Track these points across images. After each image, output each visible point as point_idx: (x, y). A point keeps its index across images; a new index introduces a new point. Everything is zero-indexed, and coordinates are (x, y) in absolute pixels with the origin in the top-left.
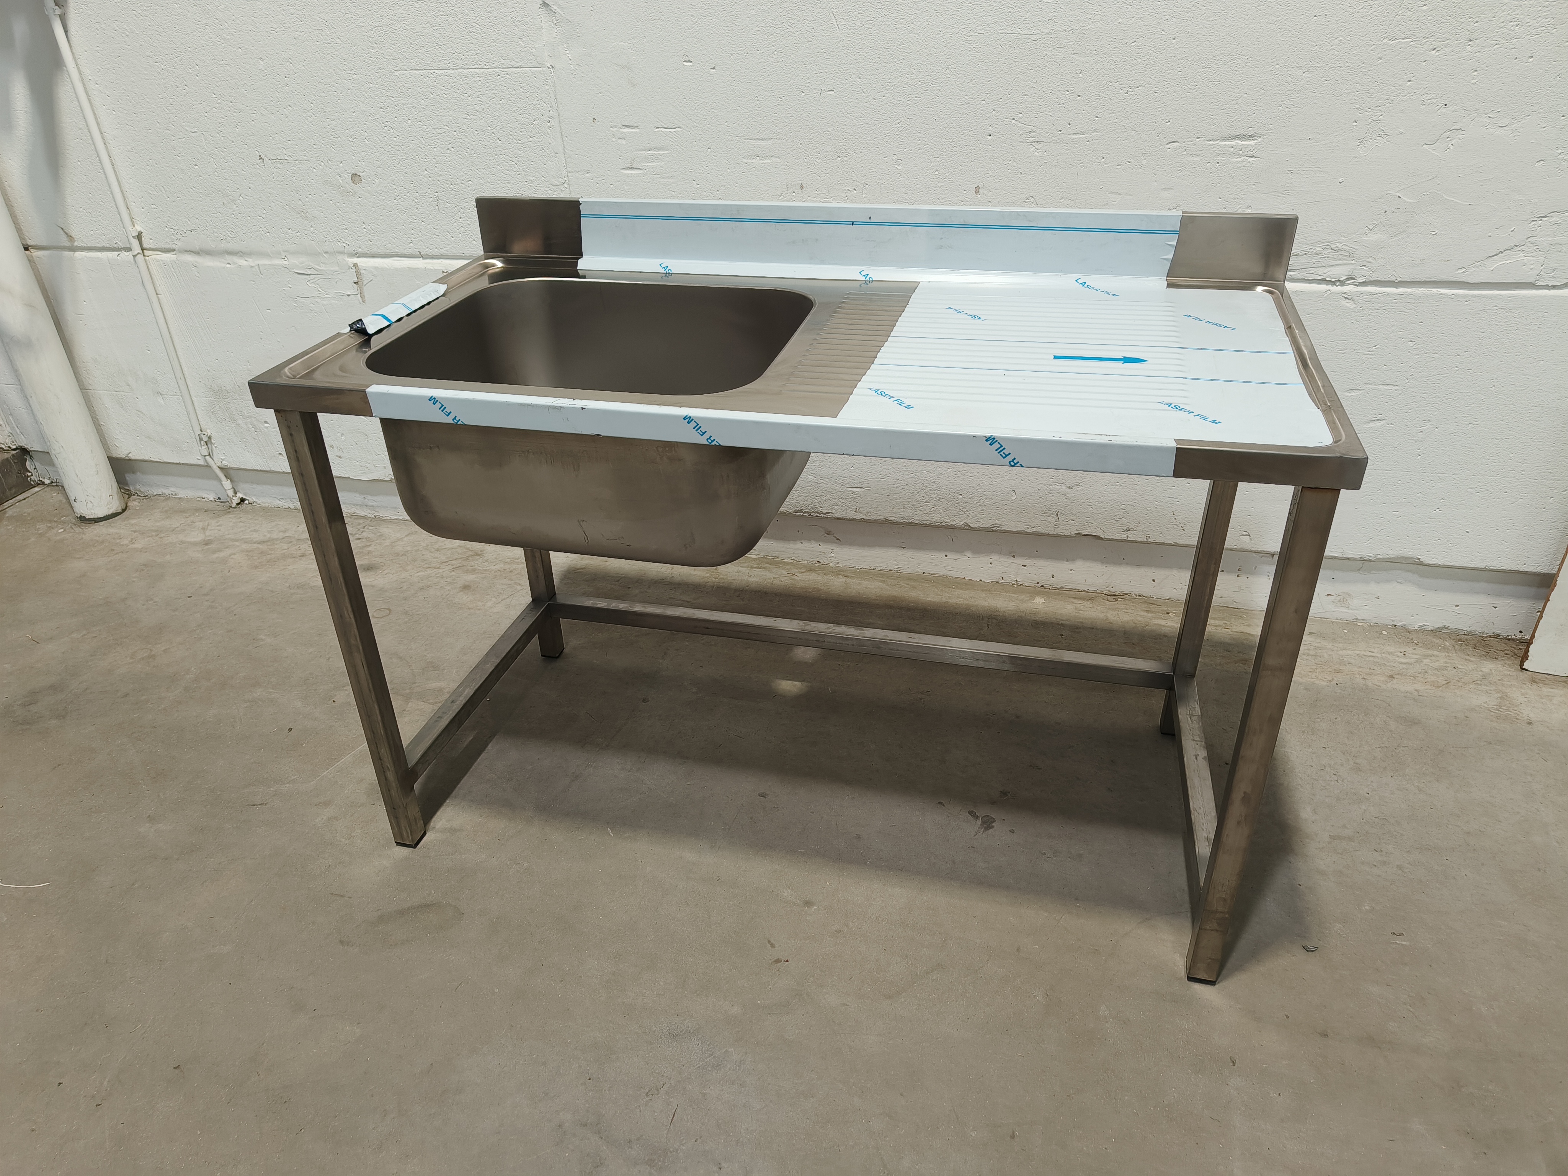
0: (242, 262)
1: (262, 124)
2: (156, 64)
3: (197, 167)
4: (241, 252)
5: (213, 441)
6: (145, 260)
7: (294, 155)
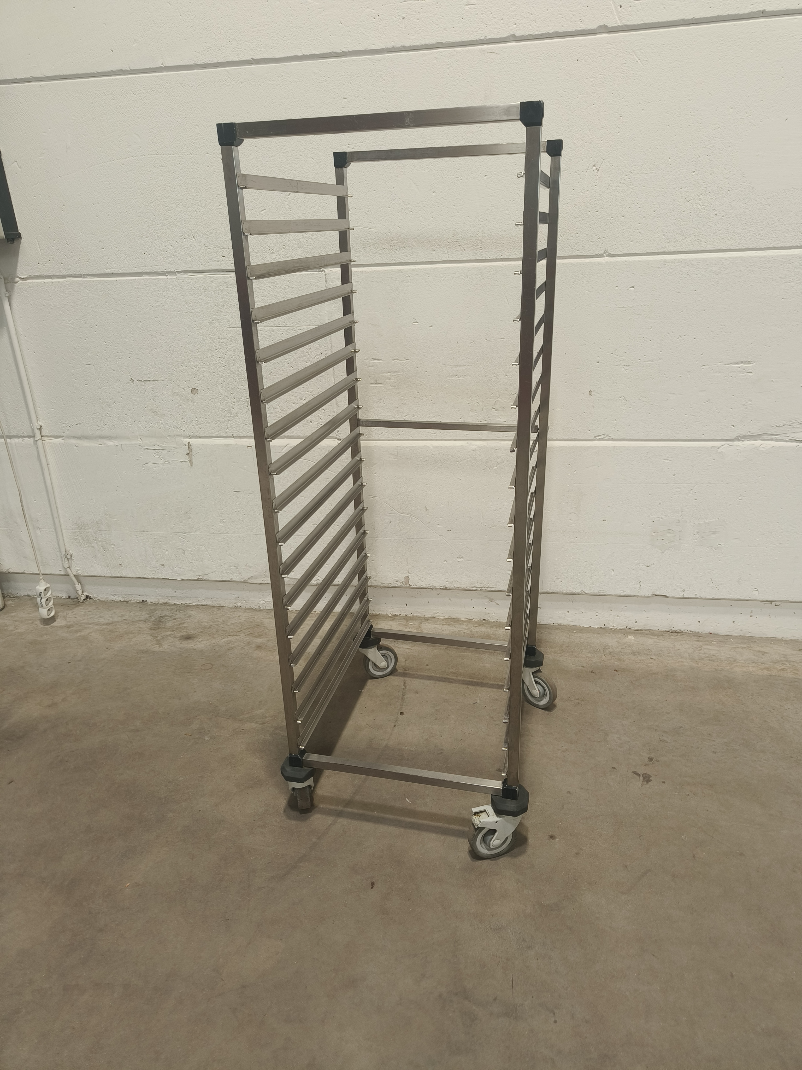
0: (110, 443)
1: (135, 359)
2: (69, 325)
3: (87, 385)
4: (110, 437)
5: (73, 558)
6: (43, 443)
7: (154, 377)
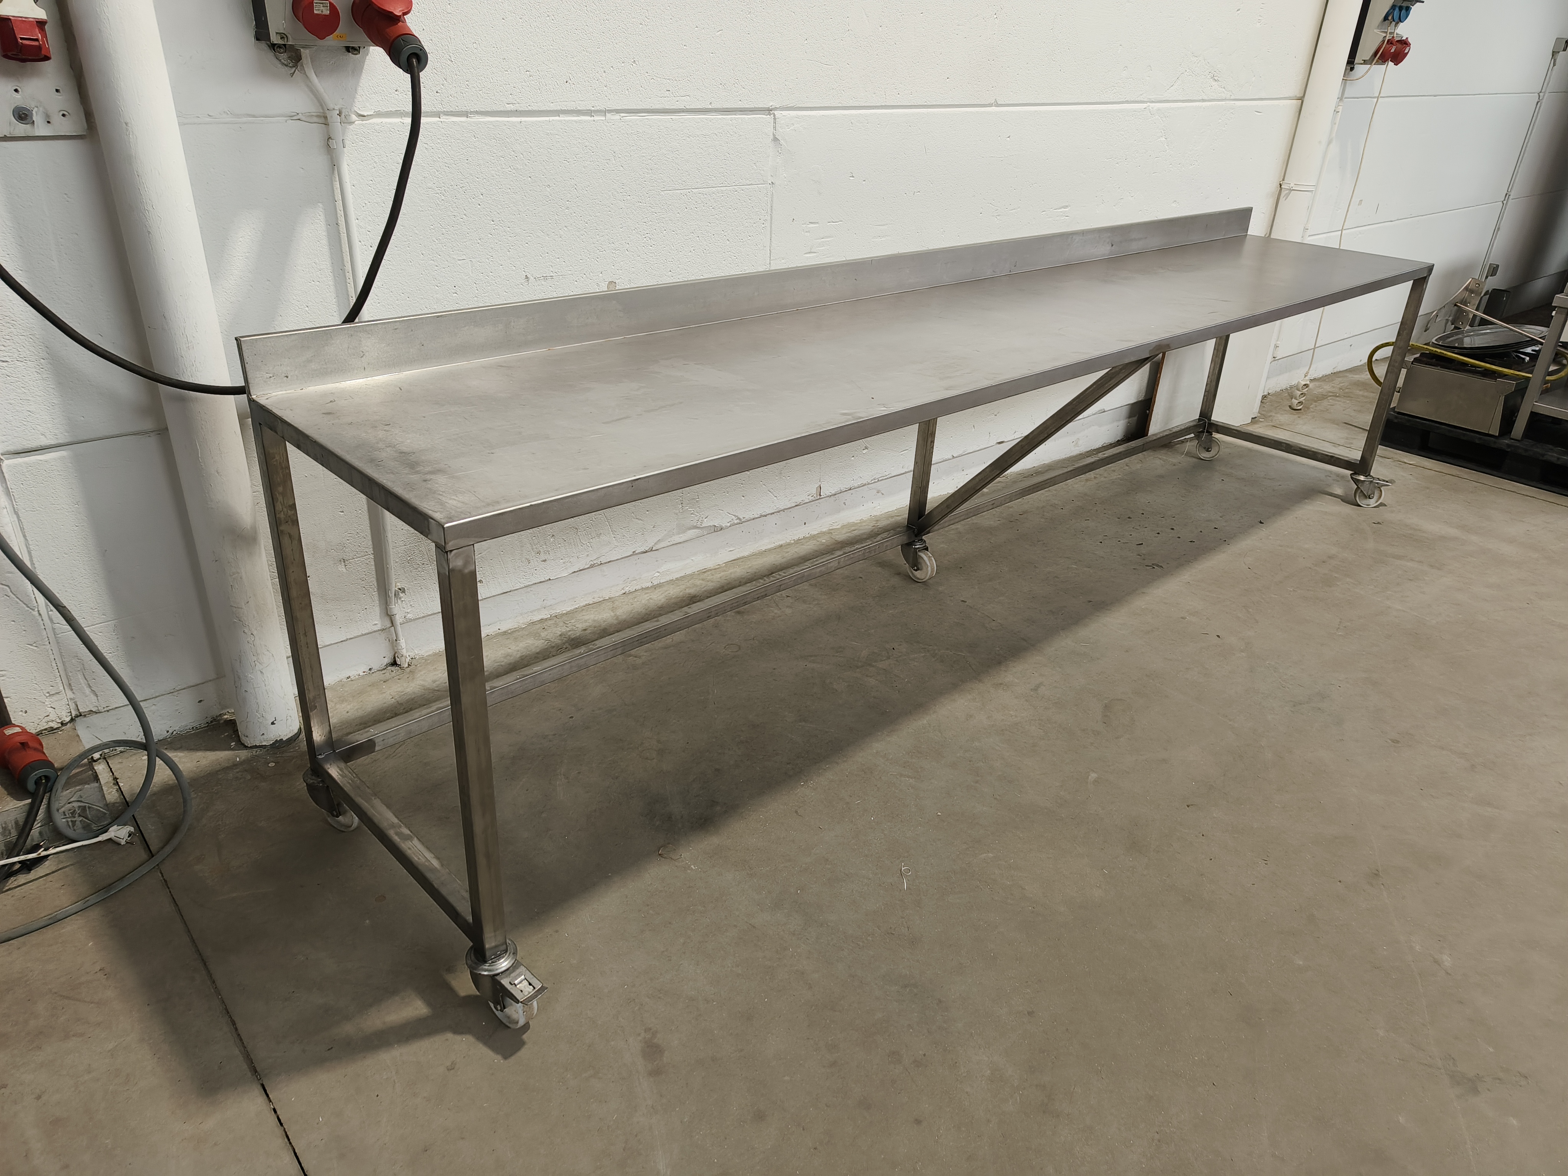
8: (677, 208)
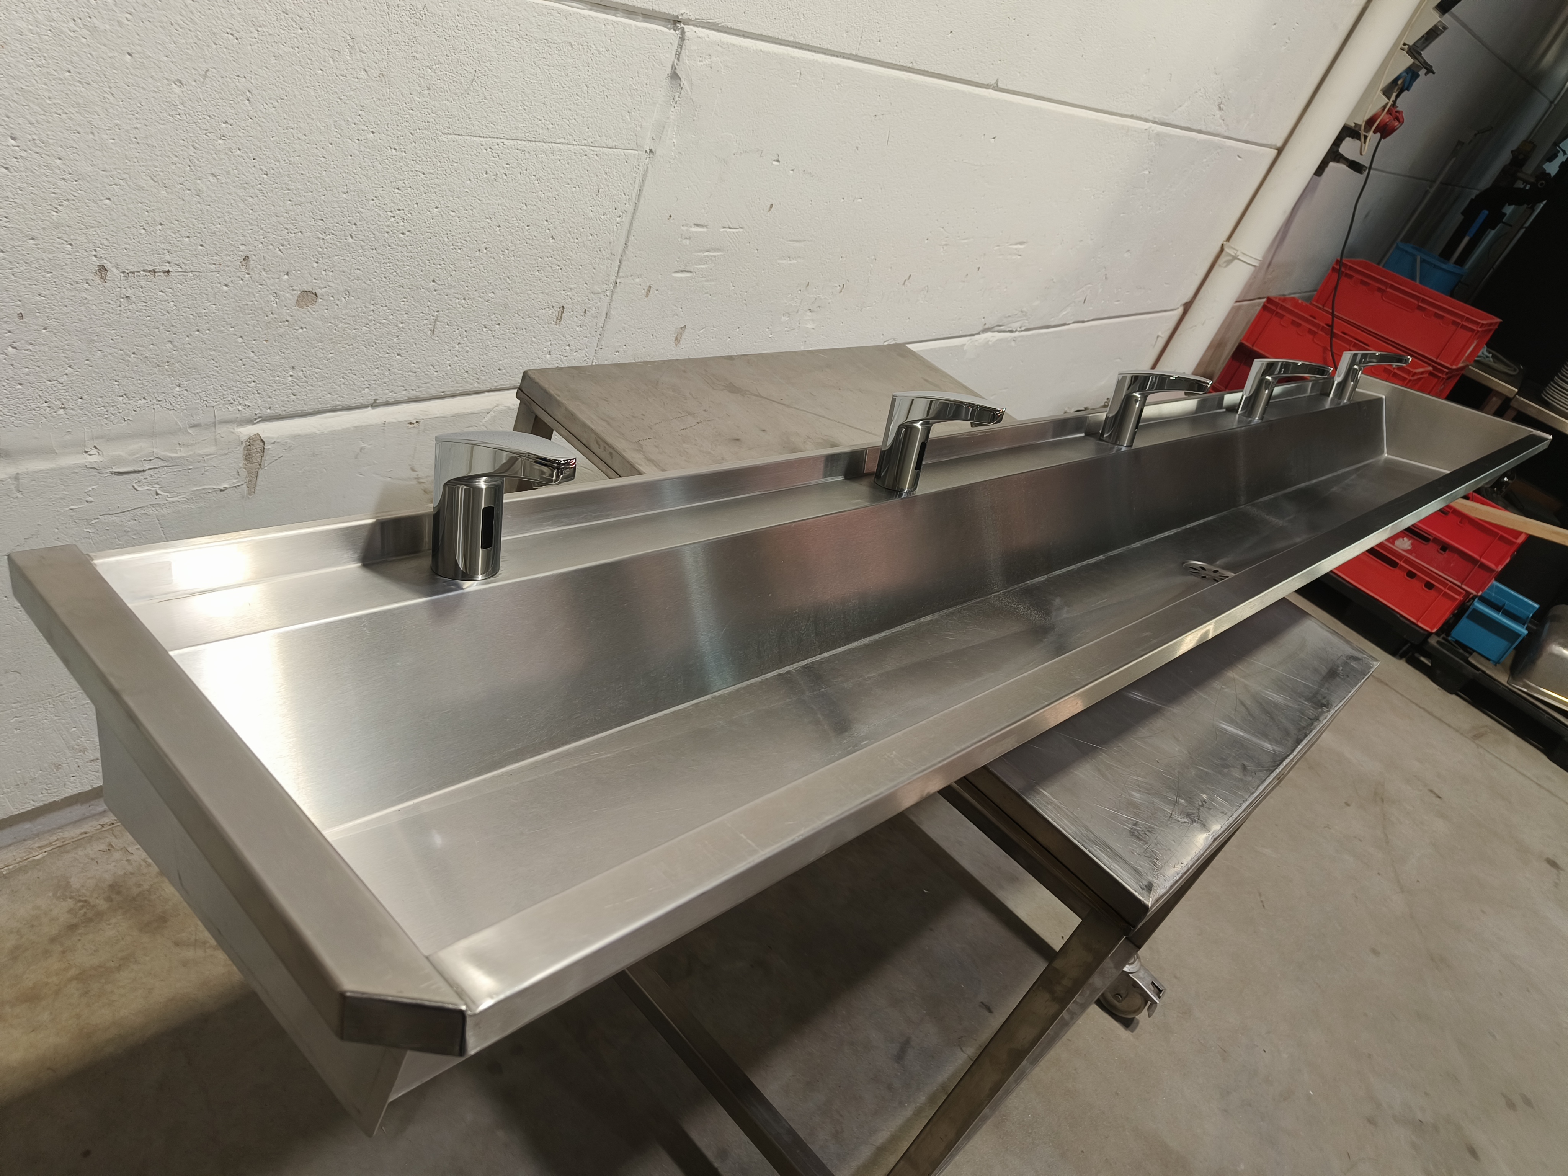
8: (469, 170)
